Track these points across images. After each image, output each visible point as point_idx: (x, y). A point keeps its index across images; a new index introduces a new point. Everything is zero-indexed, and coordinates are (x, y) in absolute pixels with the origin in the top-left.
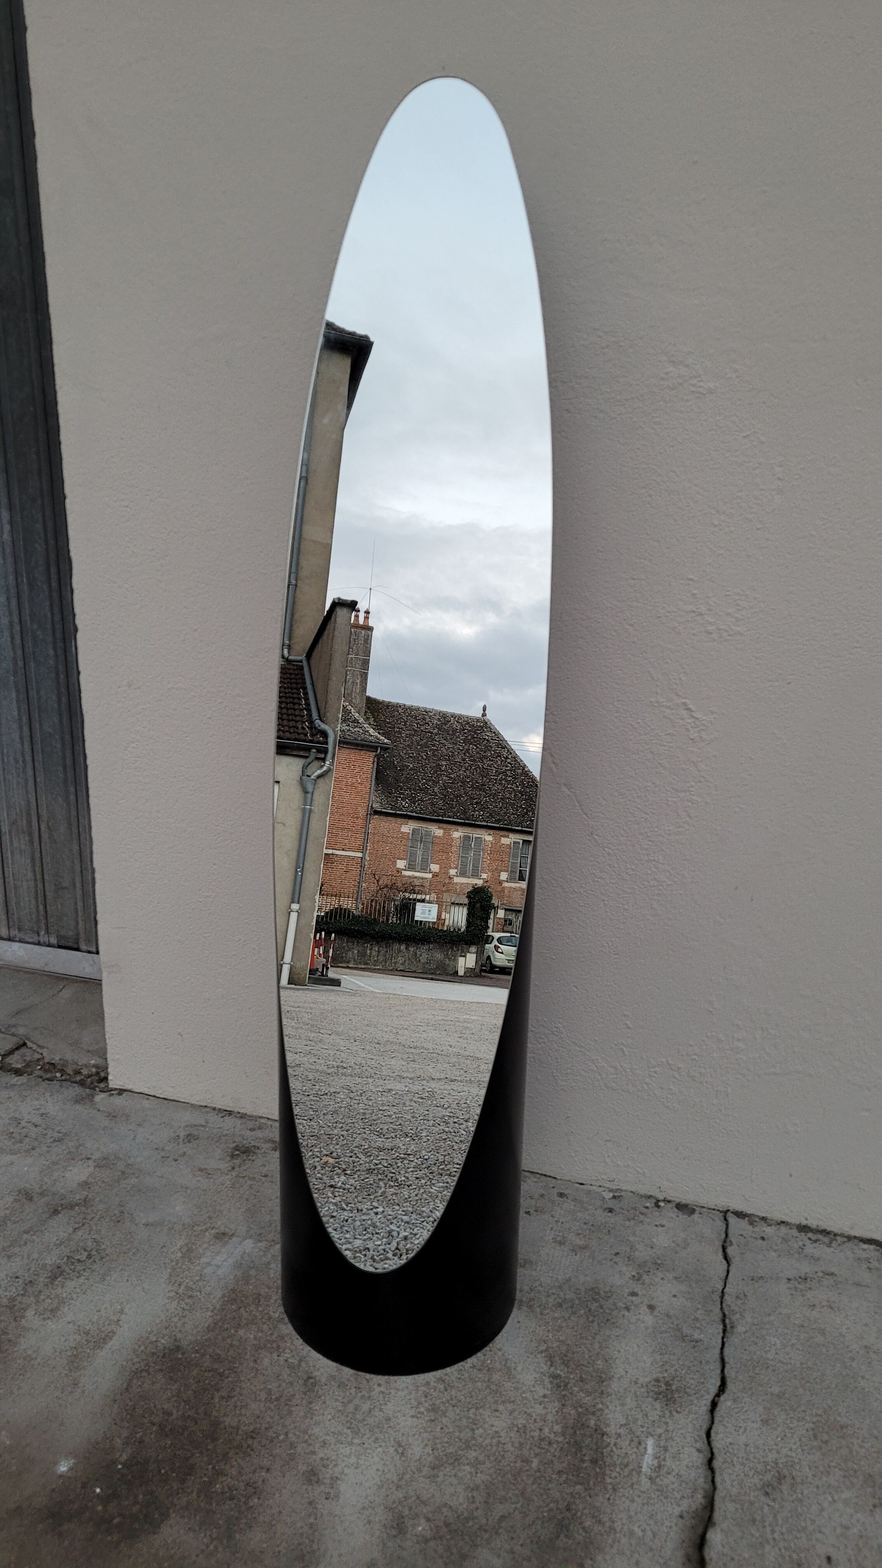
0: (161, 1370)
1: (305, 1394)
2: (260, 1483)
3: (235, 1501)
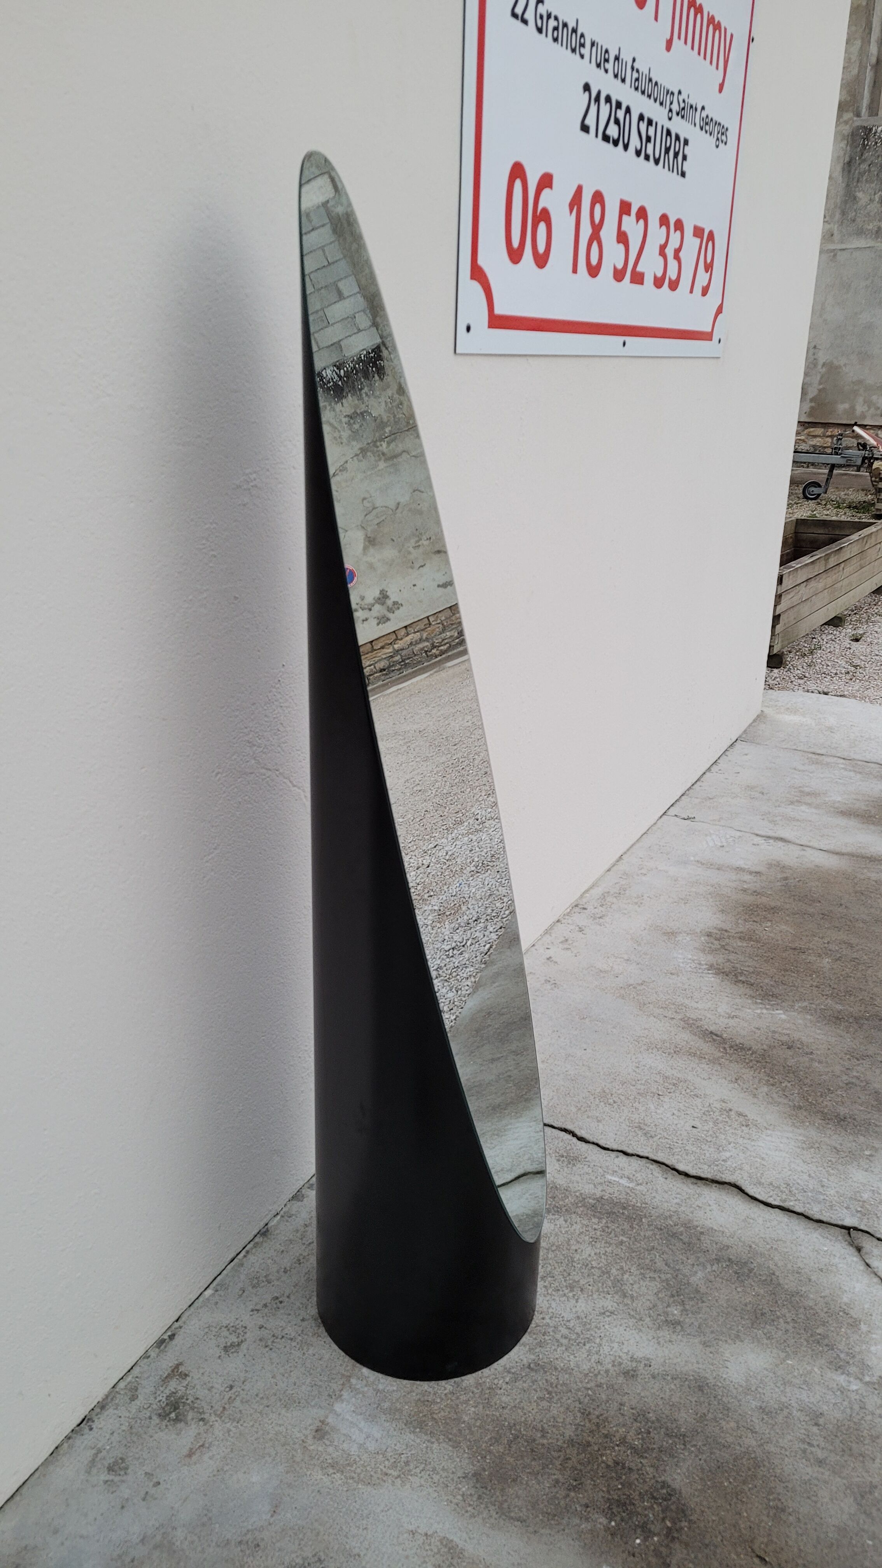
0: (502, 1490)
1: (546, 1372)
2: (634, 1411)
3: (651, 1430)
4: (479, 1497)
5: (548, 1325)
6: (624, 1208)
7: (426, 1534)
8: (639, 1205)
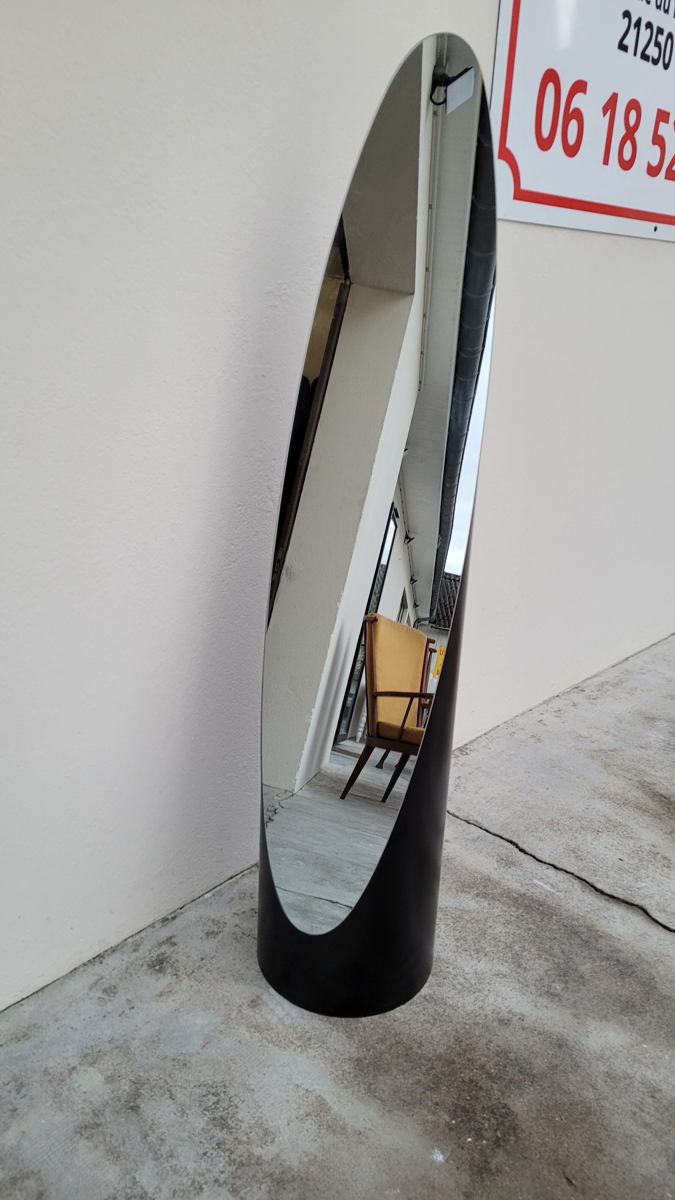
0: (375, 1076)
1: (436, 1004)
2: (498, 1049)
3: (508, 1065)
4: (356, 1076)
5: (450, 973)
6: (541, 905)
7: (307, 1090)
8: (554, 905)
